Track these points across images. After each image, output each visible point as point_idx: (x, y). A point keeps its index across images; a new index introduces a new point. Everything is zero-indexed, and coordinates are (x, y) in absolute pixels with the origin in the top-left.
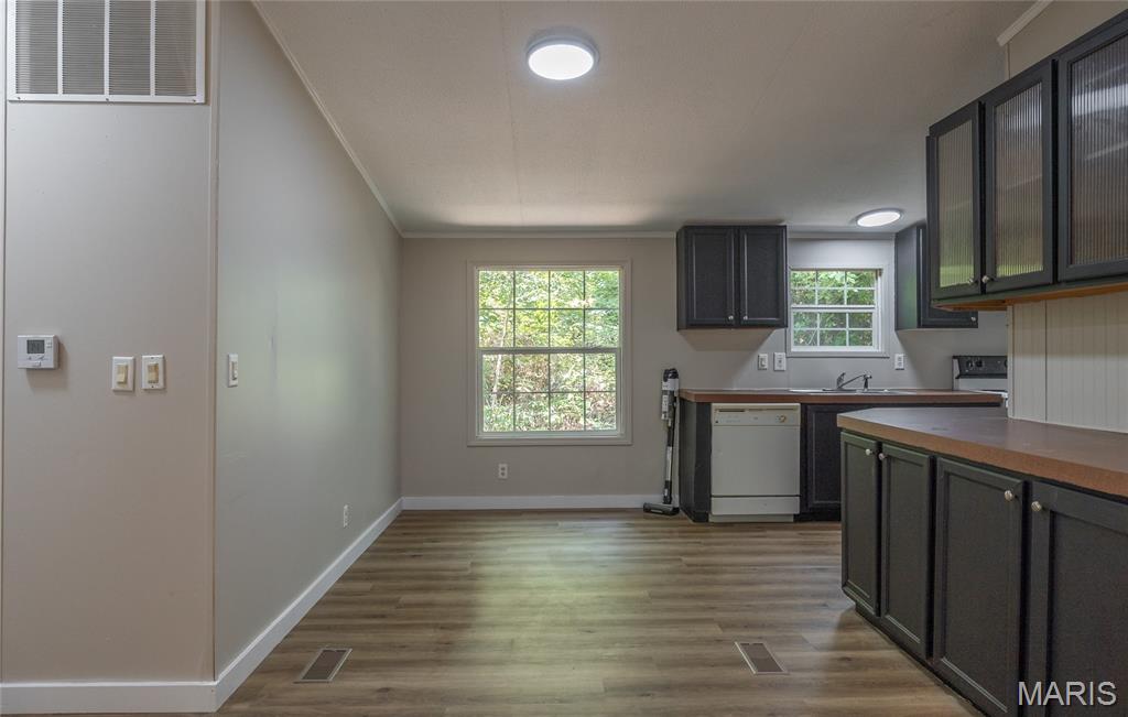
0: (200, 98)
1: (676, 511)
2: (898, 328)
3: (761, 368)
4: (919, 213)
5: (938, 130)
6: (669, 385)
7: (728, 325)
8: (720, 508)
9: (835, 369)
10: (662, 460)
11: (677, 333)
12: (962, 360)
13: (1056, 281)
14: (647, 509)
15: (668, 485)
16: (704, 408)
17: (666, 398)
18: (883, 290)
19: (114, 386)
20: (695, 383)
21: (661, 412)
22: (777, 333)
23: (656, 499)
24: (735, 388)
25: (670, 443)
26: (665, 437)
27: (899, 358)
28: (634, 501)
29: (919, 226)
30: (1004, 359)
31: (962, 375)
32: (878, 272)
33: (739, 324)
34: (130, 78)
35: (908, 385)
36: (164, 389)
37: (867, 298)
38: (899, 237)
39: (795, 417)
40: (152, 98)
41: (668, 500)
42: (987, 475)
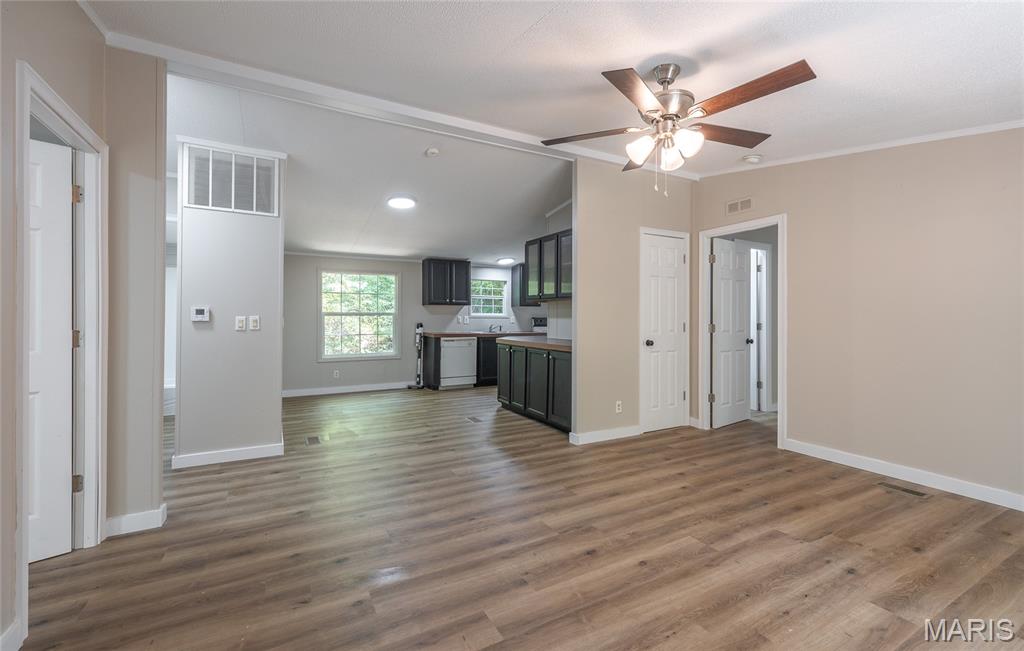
0: (276, 214)
1: (423, 387)
2: (513, 306)
3: (459, 323)
4: (522, 260)
5: (528, 244)
6: (420, 330)
7: (446, 304)
8: (444, 383)
9: (489, 323)
10: (416, 365)
11: (421, 306)
12: (536, 319)
13: (557, 297)
14: (410, 388)
15: (419, 376)
16: (438, 340)
17: (418, 336)
18: (507, 291)
19: (237, 328)
20: (431, 329)
21: (415, 343)
22: (465, 307)
23: (413, 383)
24: (447, 332)
25: (419, 357)
26: (417, 354)
27: (513, 318)
28: (403, 385)
29: (521, 265)
30: (546, 319)
31: (535, 325)
32: (505, 282)
33: (451, 303)
34: (244, 202)
35: (517, 330)
36: (259, 330)
37: (500, 293)
38: (513, 269)
39: (475, 343)
40: (254, 212)
41: (418, 383)
42: (538, 351)
